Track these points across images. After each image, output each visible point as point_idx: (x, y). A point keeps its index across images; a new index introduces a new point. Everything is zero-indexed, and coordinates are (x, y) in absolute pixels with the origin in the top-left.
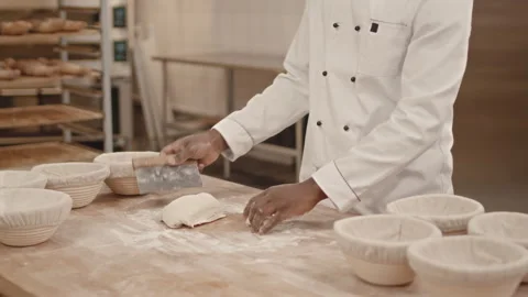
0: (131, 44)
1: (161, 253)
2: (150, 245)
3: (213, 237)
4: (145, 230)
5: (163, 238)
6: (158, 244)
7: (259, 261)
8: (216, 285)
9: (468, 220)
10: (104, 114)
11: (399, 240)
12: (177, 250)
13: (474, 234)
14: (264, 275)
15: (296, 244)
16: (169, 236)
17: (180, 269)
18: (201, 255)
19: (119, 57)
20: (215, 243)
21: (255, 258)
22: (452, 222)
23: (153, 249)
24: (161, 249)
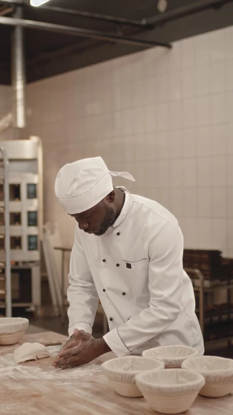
0: (41, 238)
1: (11, 378)
2: (6, 374)
3: (45, 370)
4: (6, 365)
5: (16, 370)
6: (11, 374)
7: (65, 383)
8: (35, 396)
9: (182, 361)
10: (6, 291)
11: (132, 370)
12: (21, 377)
13: (183, 368)
14: (64, 391)
15: (91, 374)
16: (19, 369)
17: (18, 387)
18: (33, 380)
19: (32, 247)
20: (44, 373)
21: (64, 382)
22: (175, 361)
23: (7, 376)
24: (12, 377)
